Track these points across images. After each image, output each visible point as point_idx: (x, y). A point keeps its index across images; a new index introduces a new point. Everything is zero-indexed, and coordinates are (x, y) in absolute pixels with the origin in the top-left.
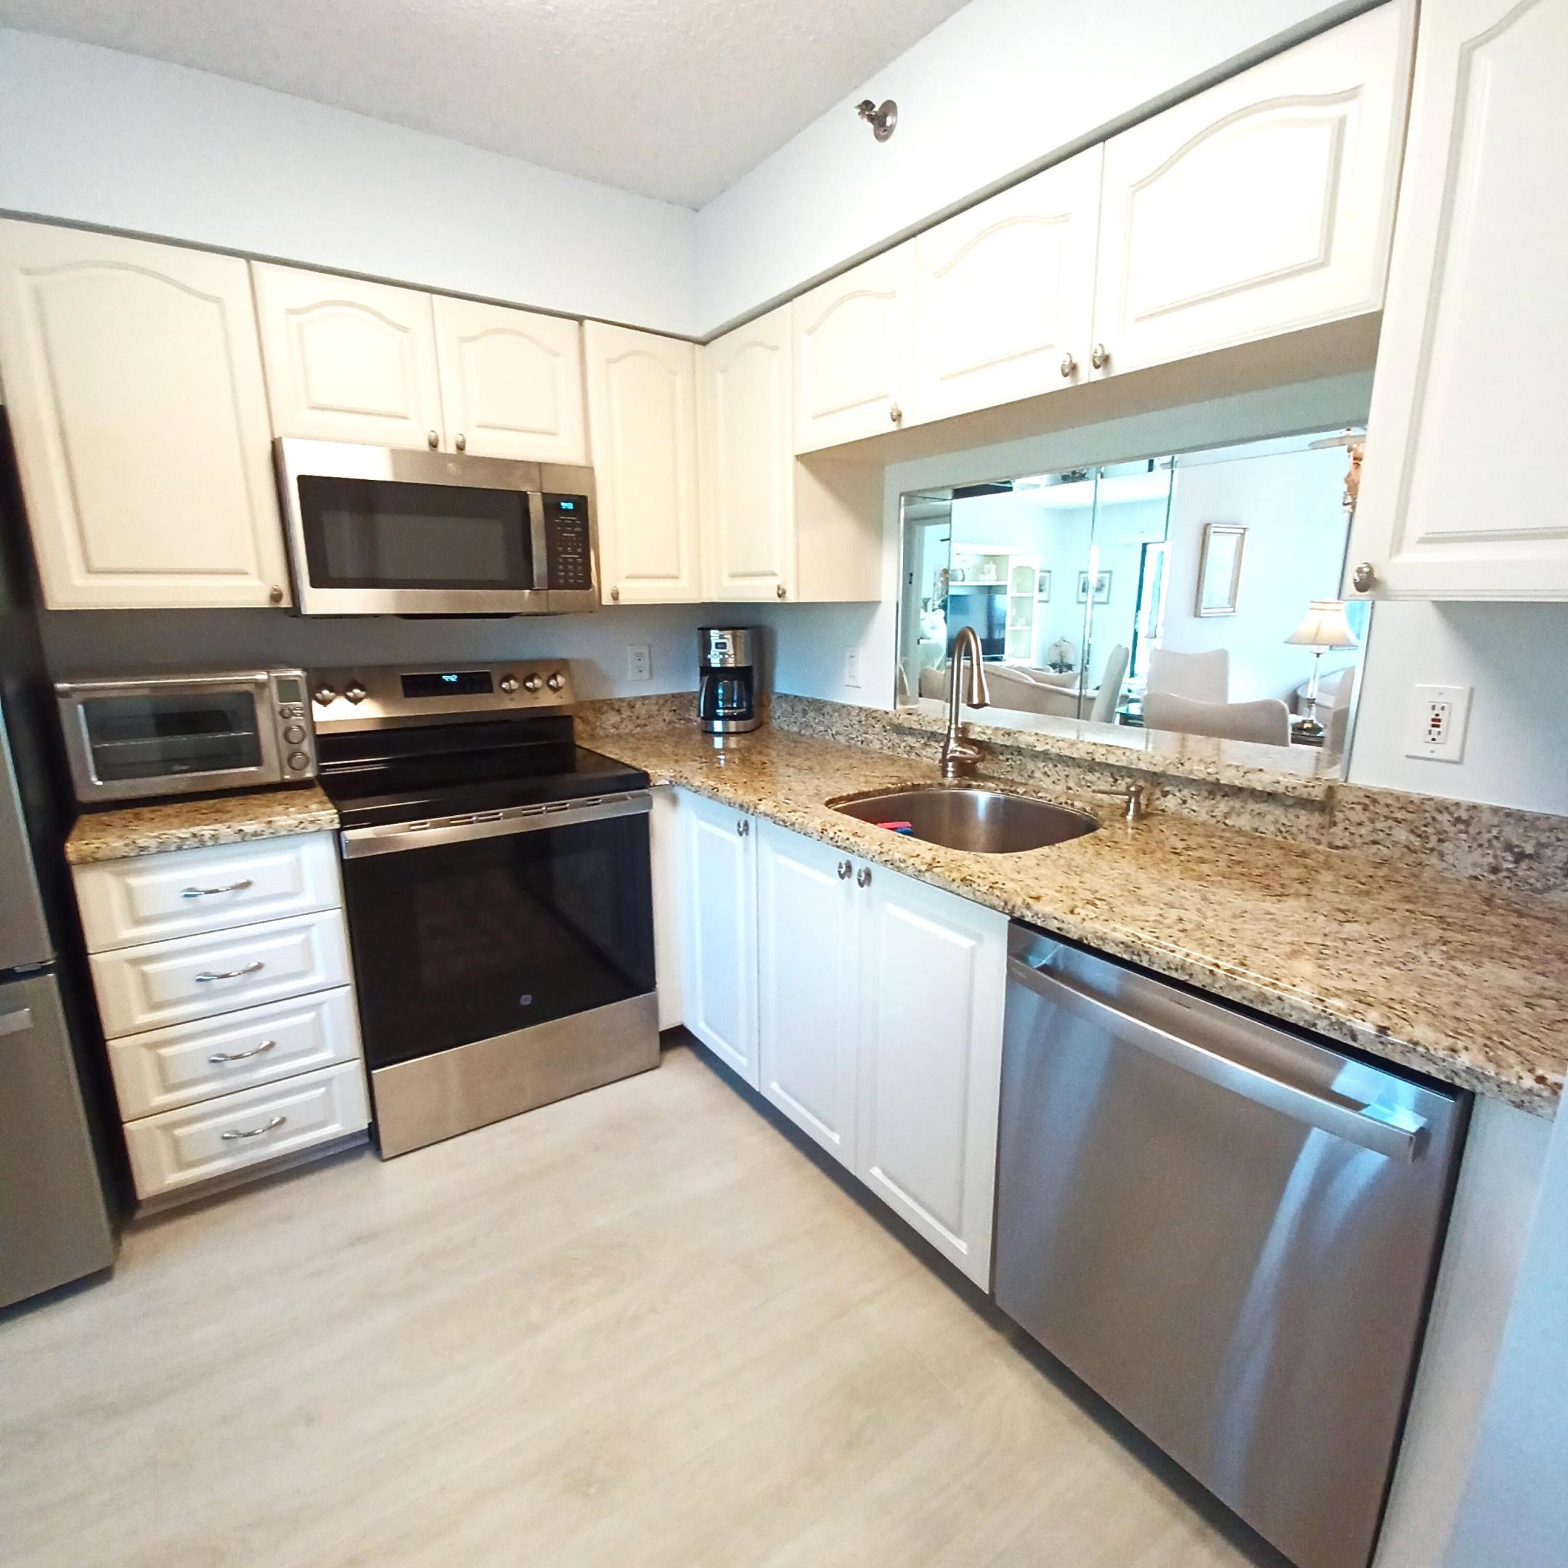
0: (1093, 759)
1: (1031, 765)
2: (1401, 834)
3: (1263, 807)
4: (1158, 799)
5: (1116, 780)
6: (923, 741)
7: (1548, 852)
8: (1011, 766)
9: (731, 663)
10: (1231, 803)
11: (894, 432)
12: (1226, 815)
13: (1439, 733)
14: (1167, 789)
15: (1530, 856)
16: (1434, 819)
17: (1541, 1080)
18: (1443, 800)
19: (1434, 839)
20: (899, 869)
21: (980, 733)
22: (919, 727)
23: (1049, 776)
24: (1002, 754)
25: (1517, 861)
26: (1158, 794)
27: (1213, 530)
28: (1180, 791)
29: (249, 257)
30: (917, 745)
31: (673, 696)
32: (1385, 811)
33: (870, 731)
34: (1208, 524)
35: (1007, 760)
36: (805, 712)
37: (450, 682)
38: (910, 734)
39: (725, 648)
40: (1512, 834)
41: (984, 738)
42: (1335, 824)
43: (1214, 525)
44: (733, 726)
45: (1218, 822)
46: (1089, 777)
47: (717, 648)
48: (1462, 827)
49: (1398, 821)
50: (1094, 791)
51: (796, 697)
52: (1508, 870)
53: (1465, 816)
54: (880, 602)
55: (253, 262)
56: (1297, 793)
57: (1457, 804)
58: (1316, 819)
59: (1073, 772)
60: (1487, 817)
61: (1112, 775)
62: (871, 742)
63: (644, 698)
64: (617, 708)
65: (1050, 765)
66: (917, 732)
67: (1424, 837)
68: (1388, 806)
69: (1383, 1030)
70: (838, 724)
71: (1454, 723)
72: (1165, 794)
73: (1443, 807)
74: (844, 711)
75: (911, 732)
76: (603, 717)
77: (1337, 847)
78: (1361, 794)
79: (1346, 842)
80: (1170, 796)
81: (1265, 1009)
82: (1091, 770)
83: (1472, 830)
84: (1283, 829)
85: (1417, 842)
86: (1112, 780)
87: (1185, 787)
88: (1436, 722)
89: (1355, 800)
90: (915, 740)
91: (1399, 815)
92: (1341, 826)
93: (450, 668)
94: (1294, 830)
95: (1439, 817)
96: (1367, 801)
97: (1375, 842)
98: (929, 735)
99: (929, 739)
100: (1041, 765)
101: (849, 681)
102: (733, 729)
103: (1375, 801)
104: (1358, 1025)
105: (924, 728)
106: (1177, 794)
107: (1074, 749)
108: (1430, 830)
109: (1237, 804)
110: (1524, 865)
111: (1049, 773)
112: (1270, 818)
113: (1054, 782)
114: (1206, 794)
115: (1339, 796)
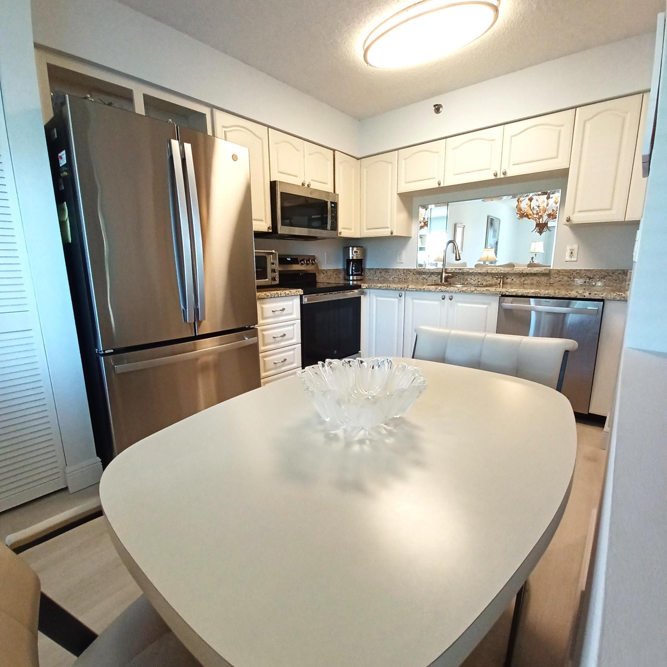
0: (487, 272)
1: (466, 277)
2: (566, 278)
3: (533, 277)
4: (505, 280)
5: (493, 277)
6: (428, 276)
7: (595, 277)
8: (460, 278)
9: (355, 258)
10: (525, 278)
11: (437, 188)
12: (524, 281)
13: (572, 255)
14: (508, 277)
15: (592, 278)
16: (572, 274)
17: (616, 294)
18: (574, 270)
19: (572, 278)
20: (465, 292)
21: (450, 270)
22: (429, 271)
23: (472, 279)
24: (457, 275)
25: (589, 280)
26: (505, 279)
27: (458, 226)
28: (511, 277)
29: (269, 127)
30: (426, 277)
31: (336, 269)
32: (562, 274)
33: (408, 275)
34: (456, 224)
35: (459, 277)
36: (381, 273)
37: (289, 260)
38: (424, 274)
39: (357, 253)
40: (588, 274)
41: (452, 271)
42: (550, 278)
43: (458, 224)
44: (355, 278)
45: (522, 283)
46: (485, 278)
47: (355, 253)
48: (578, 274)
49: (565, 275)
50: (487, 281)
51: (377, 268)
52: (588, 282)
53: (579, 272)
54: (411, 237)
55: (269, 129)
56: (542, 272)
57: (577, 270)
58: (546, 278)
59: (480, 277)
60: (583, 272)
61: (492, 276)
62: (408, 278)
63: (330, 270)
64: (323, 272)
65: (473, 276)
66: (426, 273)
67: (570, 278)
68: (562, 272)
69: (590, 294)
70: (395, 275)
71: (575, 253)
72: (507, 279)
73: (574, 271)
74: (398, 270)
75: (424, 273)
76: (320, 275)
77: (551, 284)
78: (556, 271)
79: (553, 282)
80: (509, 279)
81: (567, 297)
82: (486, 276)
83: (580, 275)
84: (538, 282)
85: (569, 279)
86: (492, 277)
87: (513, 276)
88: (572, 253)
89: (555, 272)
90: (425, 276)
91: (565, 274)
92: (552, 278)
93: (289, 256)
94: (541, 282)
95: (573, 273)
96: (558, 272)
97: (560, 281)
98: (431, 273)
99: (431, 275)
100: (470, 277)
101: (399, 261)
102: (355, 279)
103: (559, 272)
104: (585, 294)
105: (430, 271)
106: (511, 278)
107: (482, 270)
108: (571, 276)
109: (526, 278)
110: (591, 280)
111: (472, 278)
112: (535, 280)
113: (474, 281)
114: (518, 277)
115: (551, 272)
